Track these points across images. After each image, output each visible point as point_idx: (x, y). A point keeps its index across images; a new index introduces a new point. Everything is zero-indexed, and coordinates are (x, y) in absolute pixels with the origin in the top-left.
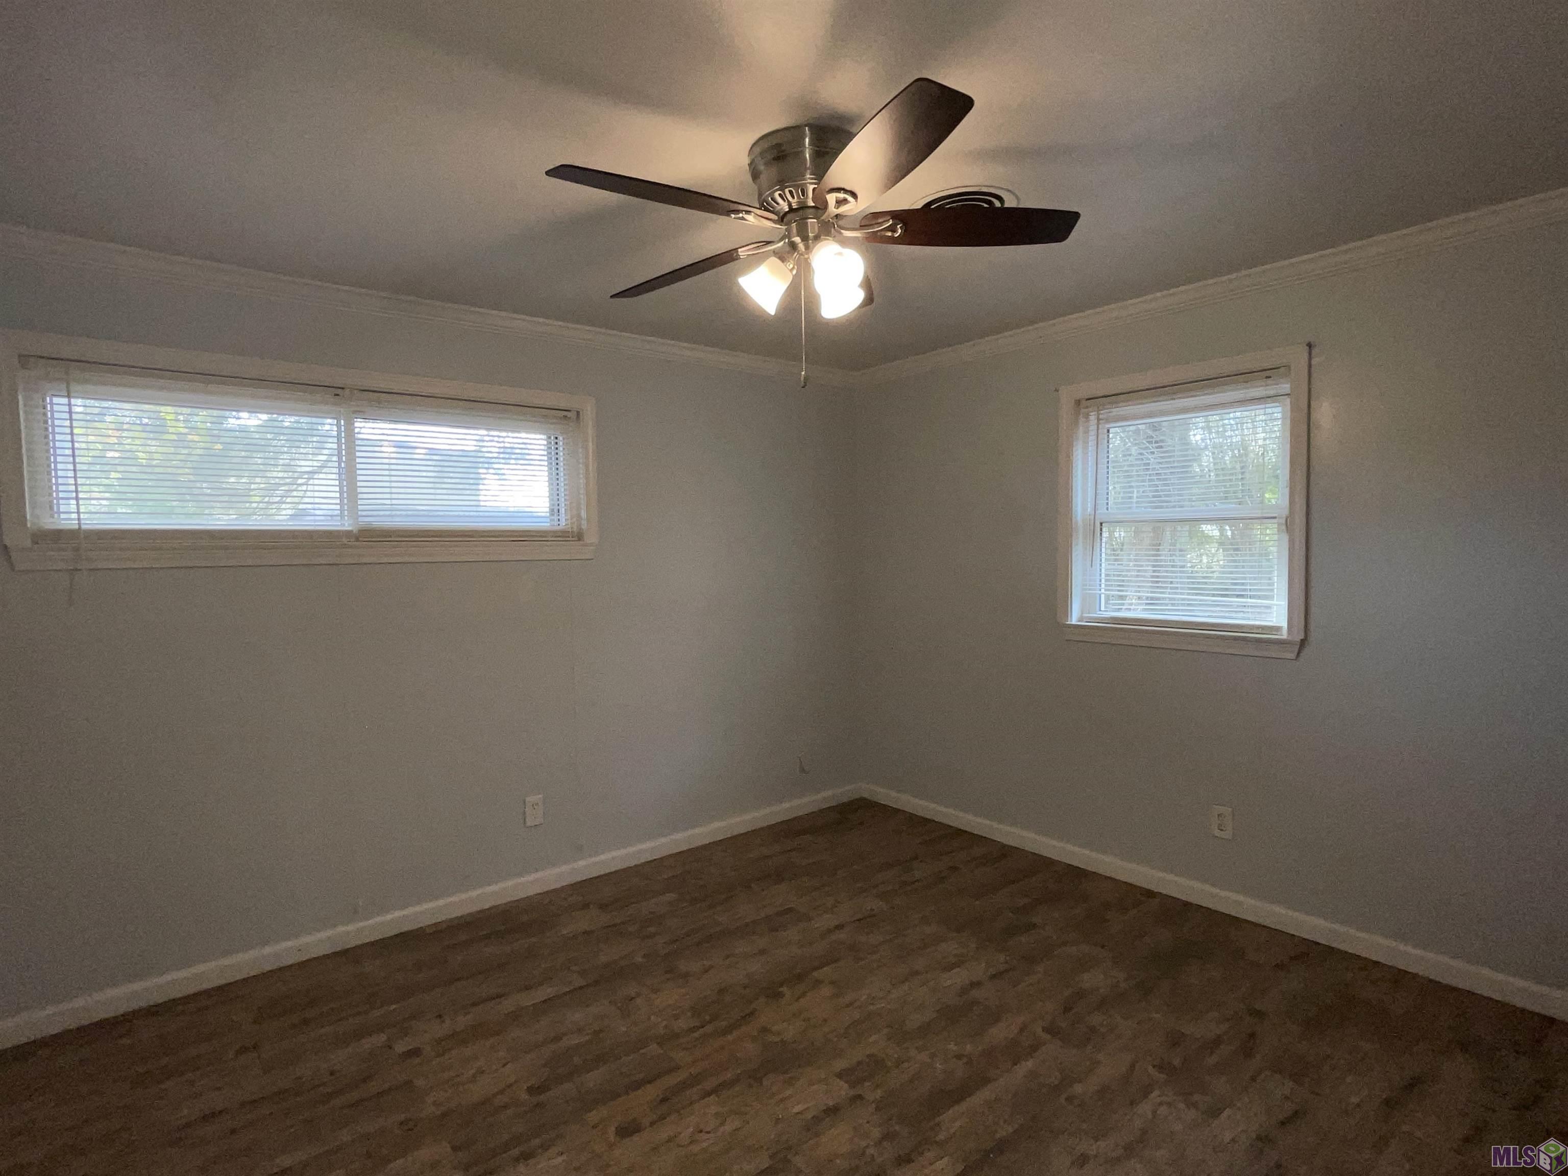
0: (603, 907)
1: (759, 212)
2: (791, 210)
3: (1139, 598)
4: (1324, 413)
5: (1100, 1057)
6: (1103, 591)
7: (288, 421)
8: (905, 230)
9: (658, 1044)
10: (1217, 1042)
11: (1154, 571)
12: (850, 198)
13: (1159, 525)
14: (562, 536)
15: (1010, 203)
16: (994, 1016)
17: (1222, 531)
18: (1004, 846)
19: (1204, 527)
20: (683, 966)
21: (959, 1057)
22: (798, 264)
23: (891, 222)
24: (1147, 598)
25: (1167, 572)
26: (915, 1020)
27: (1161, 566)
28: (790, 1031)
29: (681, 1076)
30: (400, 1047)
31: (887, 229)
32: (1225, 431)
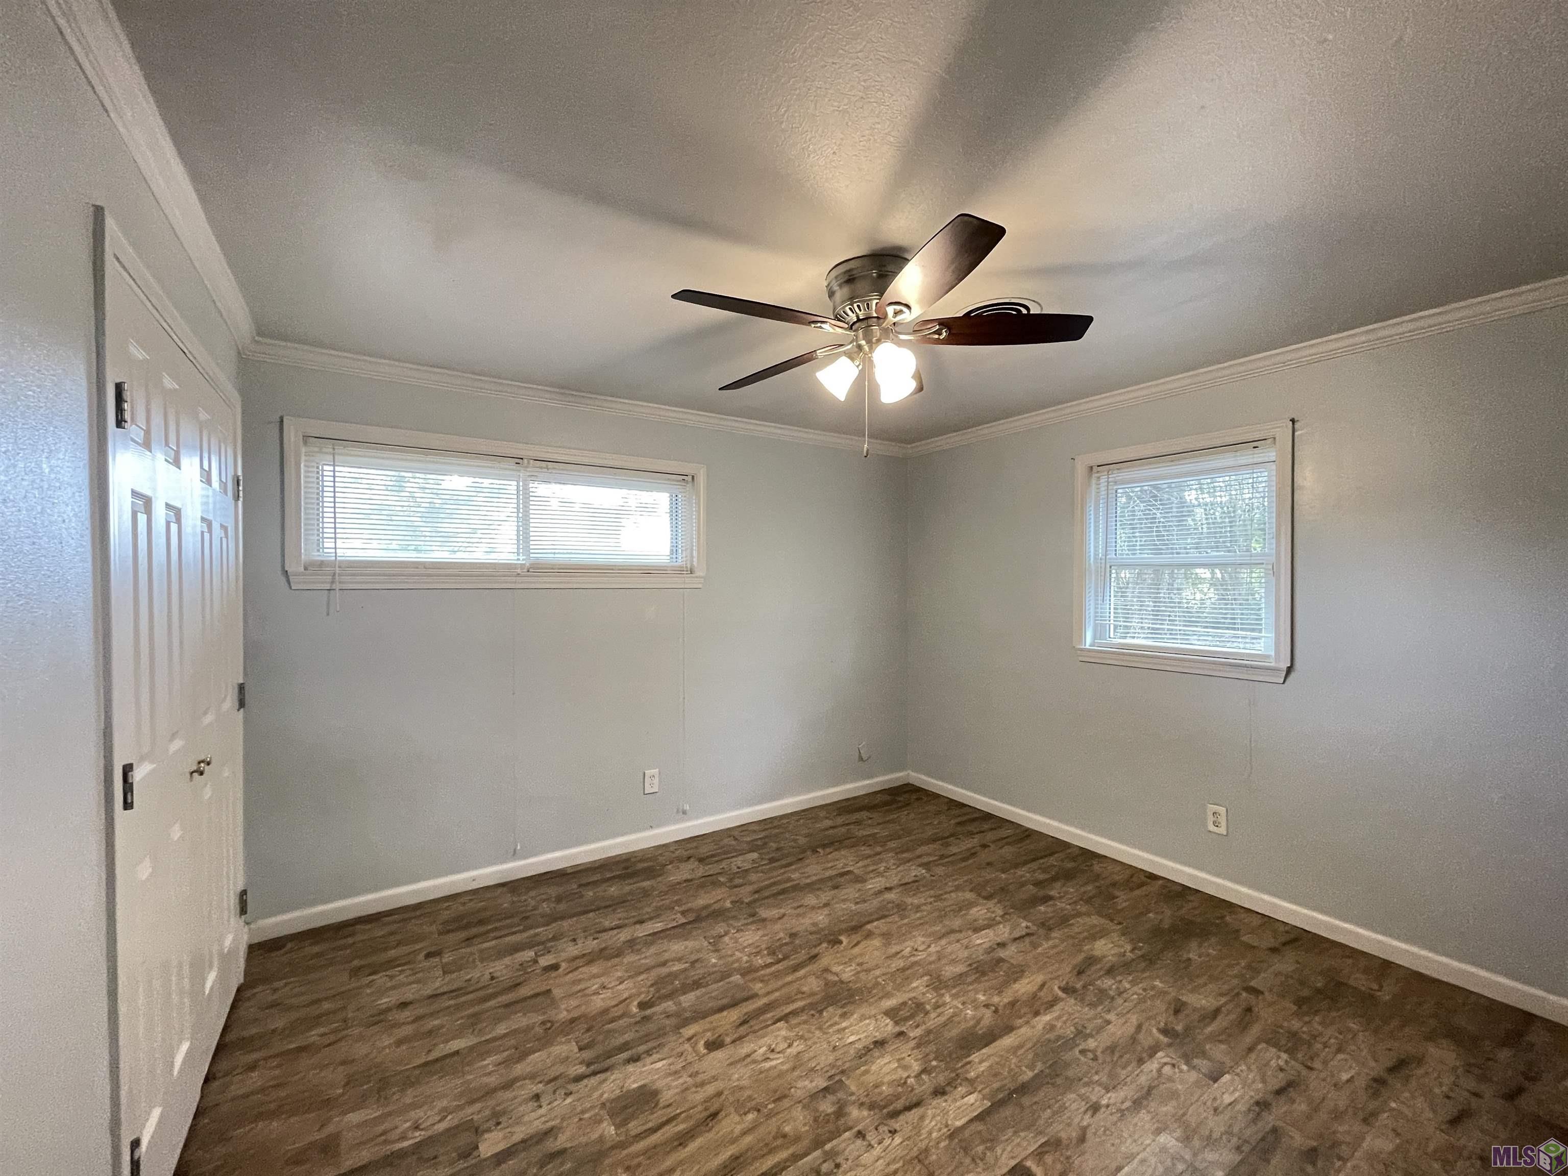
0: (701, 860)
1: (833, 322)
2: (859, 320)
3: (1142, 628)
4: (1307, 477)
5: (1111, 1017)
6: (1112, 622)
7: (486, 482)
8: (950, 335)
9: (741, 975)
10: (1217, 1012)
11: (1155, 606)
12: (905, 309)
13: (1158, 569)
14: (680, 571)
15: (1035, 310)
16: (1017, 973)
17: (1213, 573)
18: (1028, 829)
19: (1198, 571)
20: (764, 913)
21: (987, 1006)
22: (864, 361)
23: (938, 327)
24: (1149, 628)
25: (1166, 607)
26: (950, 971)
27: (1160, 602)
28: (847, 973)
29: (760, 1003)
30: (544, 961)
31: (935, 333)
32: (1215, 491)
